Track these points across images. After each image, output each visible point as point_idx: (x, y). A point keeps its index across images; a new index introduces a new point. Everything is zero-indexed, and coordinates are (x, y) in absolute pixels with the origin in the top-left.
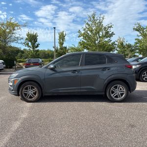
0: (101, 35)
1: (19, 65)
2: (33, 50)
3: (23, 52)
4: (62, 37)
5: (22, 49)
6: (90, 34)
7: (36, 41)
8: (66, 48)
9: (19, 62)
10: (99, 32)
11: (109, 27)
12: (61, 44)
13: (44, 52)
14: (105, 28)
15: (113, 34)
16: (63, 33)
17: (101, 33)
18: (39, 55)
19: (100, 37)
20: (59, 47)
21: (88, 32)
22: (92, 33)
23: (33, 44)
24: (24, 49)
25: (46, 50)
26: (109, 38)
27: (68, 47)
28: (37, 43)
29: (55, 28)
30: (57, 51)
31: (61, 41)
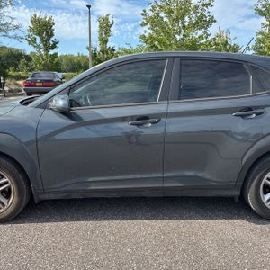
0: (186, 24)
1: (16, 84)
2: (46, 54)
3: (29, 58)
4: (106, 26)
5: (28, 53)
6: (165, 19)
7: (52, 35)
8: (113, 50)
9: (18, 80)
10: (183, 16)
11: (204, 5)
12: (104, 42)
13: (70, 59)
14: (196, 7)
15: (212, 20)
16: (107, 19)
17: (187, 19)
18: (58, 64)
19: (184, 27)
20: (99, 49)
21: (162, 14)
22: (169, 17)
23: (45, 42)
24: (32, 53)
25: (76, 54)
26: (203, 30)
27: (116, 49)
28: (53, 39)
29: (89, 7)
30: (94, 56)
31: (104, 35)
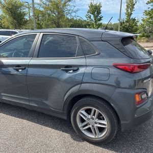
7: (100, 13)
12: (129, 15)
20: (125, 20)
23: (95, 17)
30: (121, 24)
31: (129, 11)
